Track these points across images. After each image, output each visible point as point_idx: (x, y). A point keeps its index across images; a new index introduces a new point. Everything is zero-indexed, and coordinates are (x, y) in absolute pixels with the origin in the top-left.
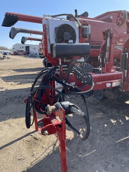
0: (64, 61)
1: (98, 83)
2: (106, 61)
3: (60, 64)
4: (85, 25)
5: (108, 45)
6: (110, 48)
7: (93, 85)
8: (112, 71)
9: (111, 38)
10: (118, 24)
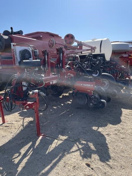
0: (28, 70)
1: (46, 82)
2: (46, 70)
3: (26, 72)
4: (35, 49)
5: (46, 59)
6: (48, 61)
7: (44, 83)
8: (51, 75)
9: (48, 55)
10: (50, 46)
